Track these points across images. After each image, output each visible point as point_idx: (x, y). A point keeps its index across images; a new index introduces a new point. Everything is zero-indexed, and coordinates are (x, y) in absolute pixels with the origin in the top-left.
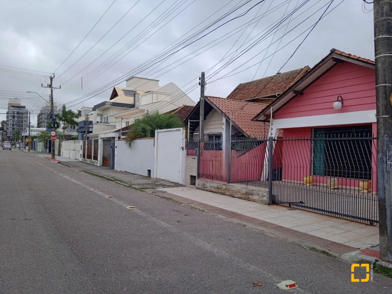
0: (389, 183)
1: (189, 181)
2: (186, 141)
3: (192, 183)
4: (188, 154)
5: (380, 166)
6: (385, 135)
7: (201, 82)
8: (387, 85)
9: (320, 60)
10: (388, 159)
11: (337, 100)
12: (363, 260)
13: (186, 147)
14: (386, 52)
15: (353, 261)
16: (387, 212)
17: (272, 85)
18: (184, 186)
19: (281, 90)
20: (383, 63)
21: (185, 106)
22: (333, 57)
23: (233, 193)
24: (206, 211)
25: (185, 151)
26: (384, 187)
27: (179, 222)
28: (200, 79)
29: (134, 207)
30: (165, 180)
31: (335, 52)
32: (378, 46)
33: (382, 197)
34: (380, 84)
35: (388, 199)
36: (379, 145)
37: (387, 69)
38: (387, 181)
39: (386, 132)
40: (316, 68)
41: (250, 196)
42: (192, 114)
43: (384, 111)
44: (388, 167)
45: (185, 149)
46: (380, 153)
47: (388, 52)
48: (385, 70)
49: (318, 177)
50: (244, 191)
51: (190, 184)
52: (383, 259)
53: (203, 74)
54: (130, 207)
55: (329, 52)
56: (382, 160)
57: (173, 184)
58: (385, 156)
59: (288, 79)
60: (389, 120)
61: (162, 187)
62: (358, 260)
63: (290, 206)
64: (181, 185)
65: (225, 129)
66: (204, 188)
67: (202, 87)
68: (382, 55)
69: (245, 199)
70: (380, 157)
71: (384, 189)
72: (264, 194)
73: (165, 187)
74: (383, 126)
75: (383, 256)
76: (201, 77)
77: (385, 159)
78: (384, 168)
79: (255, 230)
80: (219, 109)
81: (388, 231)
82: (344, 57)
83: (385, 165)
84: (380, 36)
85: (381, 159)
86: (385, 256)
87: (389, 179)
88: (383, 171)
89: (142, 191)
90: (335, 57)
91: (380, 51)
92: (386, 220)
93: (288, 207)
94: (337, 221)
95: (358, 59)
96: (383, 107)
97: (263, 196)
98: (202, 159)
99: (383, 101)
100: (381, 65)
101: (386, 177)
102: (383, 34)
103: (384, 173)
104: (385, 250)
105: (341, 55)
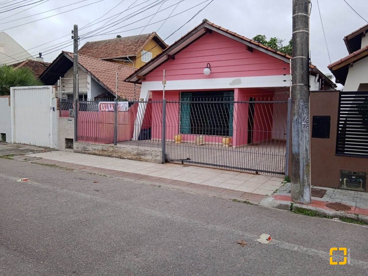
0: (302, 140)
1: (64, 144)
2: (58, 101)
3: (68, 147)
4: (60, 115)
5: (296, 126)
6: (301, 101)
7: (73, 36)
8: (303, 57)
9: (193, 28)
10: (302, 120)
11: (206, 67)
12: (282, 204)
13: (57, 107)
14: (304, 28)
15: (273, 207)
16: (300, 164)
17: (122, 46)
18: (58, 150)
19: (131, 53)
20: (301, 38)
21: (29, 61)
22: (205, 27)
23: (122, 154)
24: (108, 176)
25: (57, 112)
26: (299, 143)
27: (97, 191)
28: (72, 33)
29: (27, 180)
30: (28, 145)
31: (207, 22)
32: (298, 22)
33: (296, 152)
34: (298, 56)
35: (302, 153)
36: (295, 108)
37: (304, 43)
38: (301, 139)
39: (302, 98)
40: (189, 35)
41: (142, 157)
42: (48, 70)
43: (301, 80)
44: (302, 127)
45: (57, 110)
46: (296, 115)
47: (305, 29)
48: (302, 44)
49: (186, 135)
50: (135, 152)
51: (65, 148)
52: (295, 202)
53: (76, 28)
54: (22, 180)
55: (201, 22)
56: (298, 121)
57: (43, 149)
58: (300, 118)
59: (137, 42)
60: (304, 88)
61: (32, 153)
62: (277, 205)
63: (183, 163)
64: (54, 150)
65: (90, 89)
66: (85, 152)
67: (76, 42)
68: (301, 31)
69: (136, 159)
70: (296, 118)
71: (299, 145)
72: (158, 154)
73: (36, 152)
74: (299, 92)
75: (296, 199)
76: (73, 30)
77: (300, 120)
78: (299, 127)
79: (172, 189)
80: (84, 67)
81: (301, 179)
82: (215, 28)
83: (300, 125)
84: (300, 14)
85: (296, 120)
86: (298, 199)
87: (303, 137)
88: (298, 131)
89: (9, 159)
90: (206, 27)
91: (299, 27)
92: (299, 171)
93: (181, 164)
94: (230, 173)
95: (226, 32)
96: (300, 76)
97: (157, 156)
98: (80, 121)
99: (300, 71)
100: (299, 39)
101: (300, 135)
102: (302, 12)
103: (299, 132)
104: (298, 194)
105: (212, 25)
